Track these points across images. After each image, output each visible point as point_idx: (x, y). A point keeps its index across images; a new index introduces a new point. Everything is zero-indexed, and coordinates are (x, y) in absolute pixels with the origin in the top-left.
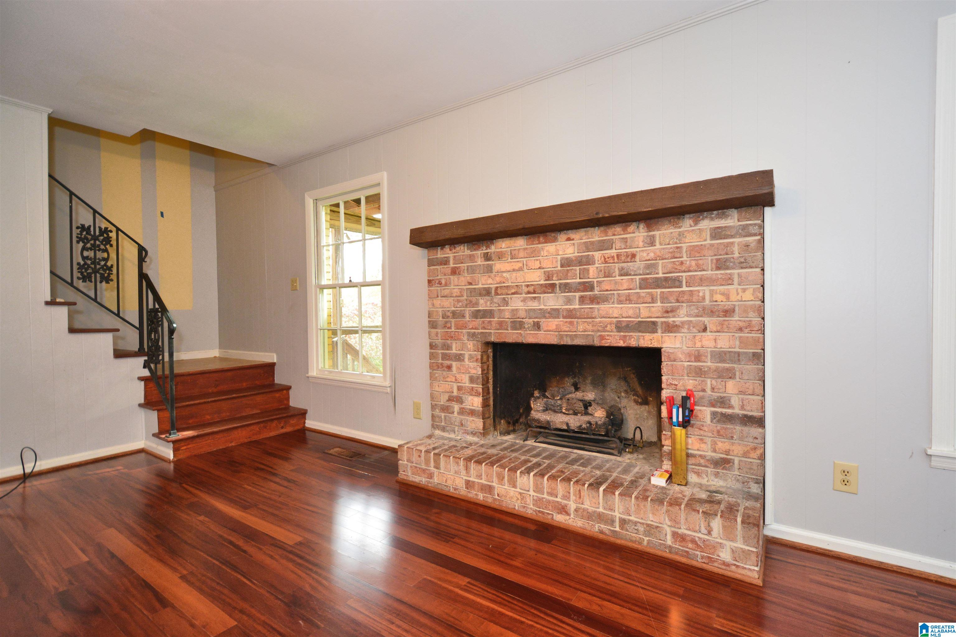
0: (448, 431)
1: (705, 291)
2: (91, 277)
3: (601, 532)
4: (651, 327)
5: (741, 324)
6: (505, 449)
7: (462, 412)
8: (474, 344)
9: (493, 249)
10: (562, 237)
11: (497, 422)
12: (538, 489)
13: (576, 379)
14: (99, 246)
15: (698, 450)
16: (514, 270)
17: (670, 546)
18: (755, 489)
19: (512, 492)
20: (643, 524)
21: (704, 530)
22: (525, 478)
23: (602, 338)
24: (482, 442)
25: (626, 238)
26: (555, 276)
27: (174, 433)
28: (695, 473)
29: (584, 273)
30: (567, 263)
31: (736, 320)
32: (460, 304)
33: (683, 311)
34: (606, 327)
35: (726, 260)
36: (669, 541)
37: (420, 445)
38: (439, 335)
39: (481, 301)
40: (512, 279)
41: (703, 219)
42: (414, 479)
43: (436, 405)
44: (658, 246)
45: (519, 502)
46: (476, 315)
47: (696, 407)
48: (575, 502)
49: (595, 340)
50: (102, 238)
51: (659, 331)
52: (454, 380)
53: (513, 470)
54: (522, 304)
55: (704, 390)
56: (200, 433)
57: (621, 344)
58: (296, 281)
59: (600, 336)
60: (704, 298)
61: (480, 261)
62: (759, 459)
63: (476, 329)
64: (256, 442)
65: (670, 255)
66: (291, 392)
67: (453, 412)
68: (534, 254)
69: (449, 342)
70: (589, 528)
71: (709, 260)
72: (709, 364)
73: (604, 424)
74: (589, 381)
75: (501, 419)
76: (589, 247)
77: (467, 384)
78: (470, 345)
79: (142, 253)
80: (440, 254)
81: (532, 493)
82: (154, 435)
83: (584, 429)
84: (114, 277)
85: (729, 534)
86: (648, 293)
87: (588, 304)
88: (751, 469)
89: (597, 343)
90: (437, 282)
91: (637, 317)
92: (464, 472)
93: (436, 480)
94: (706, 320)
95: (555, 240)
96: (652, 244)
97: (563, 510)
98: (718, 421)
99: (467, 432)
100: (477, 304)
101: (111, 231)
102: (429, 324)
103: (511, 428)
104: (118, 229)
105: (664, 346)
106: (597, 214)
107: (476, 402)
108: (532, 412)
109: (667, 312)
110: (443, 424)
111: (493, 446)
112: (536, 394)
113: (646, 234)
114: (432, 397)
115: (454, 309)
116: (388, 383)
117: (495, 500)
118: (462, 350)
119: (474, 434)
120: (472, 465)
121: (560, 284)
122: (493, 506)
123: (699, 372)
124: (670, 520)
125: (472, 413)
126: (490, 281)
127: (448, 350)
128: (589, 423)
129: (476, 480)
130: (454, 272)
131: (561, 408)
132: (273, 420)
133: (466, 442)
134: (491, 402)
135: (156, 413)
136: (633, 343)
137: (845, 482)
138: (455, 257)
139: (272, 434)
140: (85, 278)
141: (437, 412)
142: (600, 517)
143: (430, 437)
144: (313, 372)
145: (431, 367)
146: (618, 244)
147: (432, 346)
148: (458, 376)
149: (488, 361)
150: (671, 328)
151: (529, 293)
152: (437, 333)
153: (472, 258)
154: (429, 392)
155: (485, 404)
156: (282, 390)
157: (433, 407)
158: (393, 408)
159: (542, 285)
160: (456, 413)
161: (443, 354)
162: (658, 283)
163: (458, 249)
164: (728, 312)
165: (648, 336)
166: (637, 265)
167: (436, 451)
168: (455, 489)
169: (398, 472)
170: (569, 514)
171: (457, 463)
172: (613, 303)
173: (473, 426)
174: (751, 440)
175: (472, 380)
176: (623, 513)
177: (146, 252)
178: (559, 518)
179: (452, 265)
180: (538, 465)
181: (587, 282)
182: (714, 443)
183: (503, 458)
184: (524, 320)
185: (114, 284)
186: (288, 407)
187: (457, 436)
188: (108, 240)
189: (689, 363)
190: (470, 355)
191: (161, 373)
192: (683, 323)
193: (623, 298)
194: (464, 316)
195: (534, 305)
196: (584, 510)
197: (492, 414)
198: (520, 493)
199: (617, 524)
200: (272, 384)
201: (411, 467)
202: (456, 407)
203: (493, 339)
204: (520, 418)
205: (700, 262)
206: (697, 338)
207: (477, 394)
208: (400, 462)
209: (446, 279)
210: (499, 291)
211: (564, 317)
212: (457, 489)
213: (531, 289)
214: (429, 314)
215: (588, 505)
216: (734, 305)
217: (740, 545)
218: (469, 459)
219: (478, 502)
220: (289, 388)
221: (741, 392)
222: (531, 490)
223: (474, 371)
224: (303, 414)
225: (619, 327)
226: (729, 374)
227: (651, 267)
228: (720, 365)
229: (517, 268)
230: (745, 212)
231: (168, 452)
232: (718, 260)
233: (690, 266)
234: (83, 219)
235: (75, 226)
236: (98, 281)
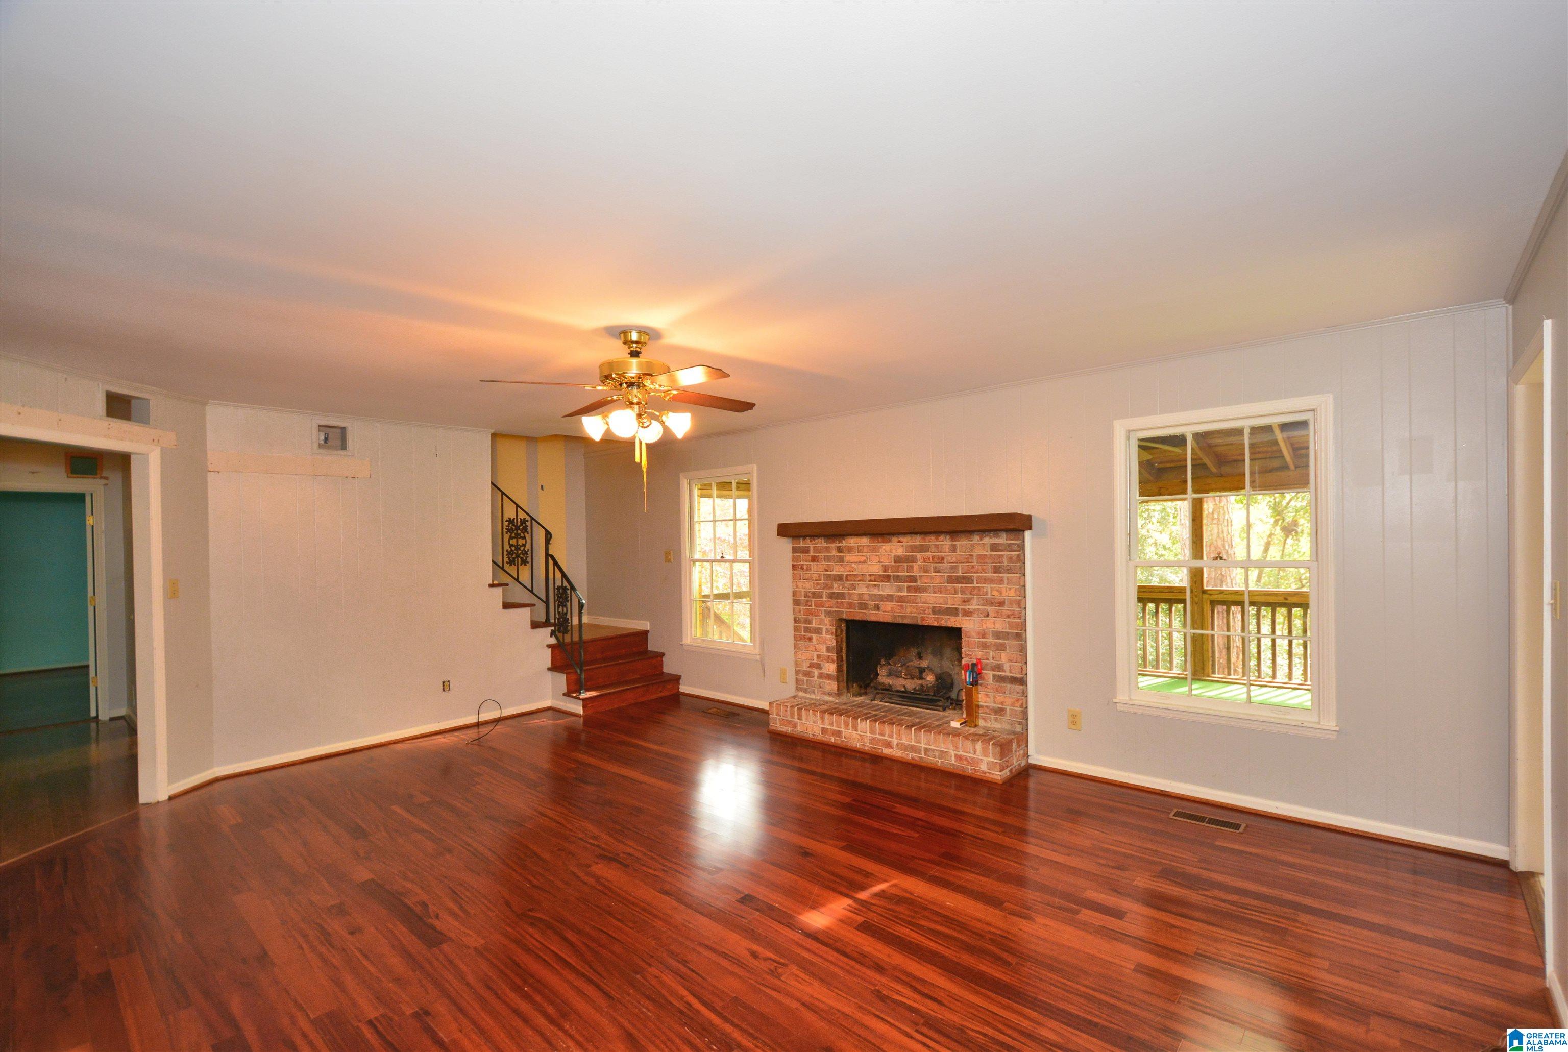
0: (809, 692)
1: (988, 587)
2: (514, 561)
3: (913, 759)
4: (954, 612)
5: (1009, 613)
6: (854, 706)
7: (821, 676)
8: (829, 620)
9: (844, 544)
10: (895, 539)
11: (850, 685)
12: (872, 731)
13: (920, 650)
14: (520, 534)
15: (985, 702)
16: (860, 562)
17: (953, 764)
18: (1018, 728)
19: (855, 735)
20: (938, 750)
21: (972, 752)
22: (864, 723)
23: (923, 619)
24: (837, 701)
25: (938, 545)
26: (890, 569)
27: (583, 693)
28: (983, 719)
29: (910, 569)
30: (898, 559)
31: (1005, 609)
32: (819, 586)
33: (974, 602)
34: (926, 610)
35: (1000, 567)
36: (953, 761)
37: (786, 702)
38: (802, 612)
39: (835, 586)
40: (859, 569)
41: (985, 537)
42: (782, 730)
43: (799, 670)
44: (959, 553)
45: (859, 741)
46: (831, 596)
47: (983, 671)
48: (897, 738)
49: (919, 620)
50: (521, 527)
51: (960, 615)
52: (814, 650)
53: (855, 718)
54: (865, 589)
55: (988, 659)
56: (602, 693)
57: (935, 624)
58: (670, 554)
59: (922, 617)
60: (987, 593)
61: (834, 553)
62: (1021, 707)
63: (831, 607)
64: (642, 703)
65: (966, 560)
66: (664, 659)
67: (814, 677)
68: (875, 550)
69: (810, 617)
70: (905, 757)
71: (990, 565)
72: (990, 640)
73: (933, 686)
74: (929, 651)
75: (854, 682)
76: (913, 548)
77: (824, 653)
78: (827, 620)
79: (548, 536)
80: (802, 544)
81: (868, 734)
82: (564, 694)
83: (918, 690)
84: (529, 560)
85: (985, 754)
86: (953, 587)
87: (913, 593)
88: (1016, 715)
89: (920, 623)
90: (800, 566)
91: (946, 604)
92: (820, 722)
93: (799, 729)
94: (988, 608)
95: (890, 541)
96: (954, 550)
97: (889, 745)
98: (997, 681)
99: (824, 693)
100: (832, 587)
101: (528, 521)
102: (794, 602)
103: (863, 691)
104: (532, 519)
105: (963, 626)
106: (914, 529)
107: (831, 668)
108: (879, 677)
109: (964, 602)
110: (805, 686)
111: (845, 704)
112: (883, 662)
113: (951, 543)
114: (796, 664)
115: (813, 590)
116: (757, 651)
117: (843, 741)
118: (820, 625)
119: (830, 694)
120: (826, 716)
121: (894, 576)
122: (841, 746)
123: (985, 646)
124: (953, 746)
125: (829, 677)
126: (842, 569)
127: (809, 624)
128: (922, 686)
129: (829, 727)
130: (814, 559)
131: (901, 673)
132: (652, 684)
133: (823, 701)
134: (845, 668)
135: (565, 676)
136: (943, 624)
137: (1074, 723)
138: (814, 547)
139: (654, 697)
140: (511, 562)
141: (800, 677)
142: (913, 749)
143: (794, 697)
144: (687, 640)
145: (795, 638)
146: (932, 549)
147: (796, 621)
148: (817, 646)
149: (842, 634)
150: (967, 613)
151: (871, 581)
152: (800, 610)
153: (828, 549)
154: (793, 659)
155: (839, 669)
156: (657, 657)
157: (797, 672)
158: (762, 674)
159: (880, 575)
160: (816, 678)
161: (805, 627)
162: (959, 580)
163: (817, 541)
164: (1001, 604)
165: (953, 619)
166: (945, 565)
167: (799, 707)
168: (814, 735)
169: (769, 724)
170: (893, 748)
171: (815, 715)
172: (930, 593)
173: (830, 687)
174: (1015, 694)
175: (828, 650)
176: (926, 744)
177: (551, 537)
178: (886, 751)
179: (812, 554)
180: (876, 715)
181: (912, 576)
182: (995, 697)
183: (850, 711)
184: (868, 602)
185: (529, 565)
186: (662, 673)
187: (817, 696)
188: (525, 529)
189: (978, 639)
190: (827, 629)
191: (570, 640)
192: (975, 610)
193: (937, 590)
194: (821, 597)
195: (875, 591)
196: (902, 744)
197: (845, 679)
198: (860, 735)
199: (923, 752)
200: (646, 651)
201: (779, 719)
202: (816, 672)
203: (844, 617)
204: (870, 683)
205: (984, 567)
206: (984, 621)
207: (833, 662)
208: (771, 716)
209: (807, 565)
210: (849, 578)
211: (897, 602)
212: (815, 735)
213: (873, 578)
214: (793, 593)
215: (904, 741)
216: (1005, 599)
217: (991, 759)
218: (824, 712)
219: (830, 743)
220: (663, 655)
221: (1010, 661)
222: (868, 733)
223: (830, 643)
224: (677, 679)
225: (935, 611)
226: (1001, 648)
227: (954, 568)
228: (997, 641)
229: (862, 561)
230: (1012, 535)
231: (579, 709)
232: (995, 566)
233: (978, 569)
234: (510, 513)
235: (505, 520)
236: (519, 564)
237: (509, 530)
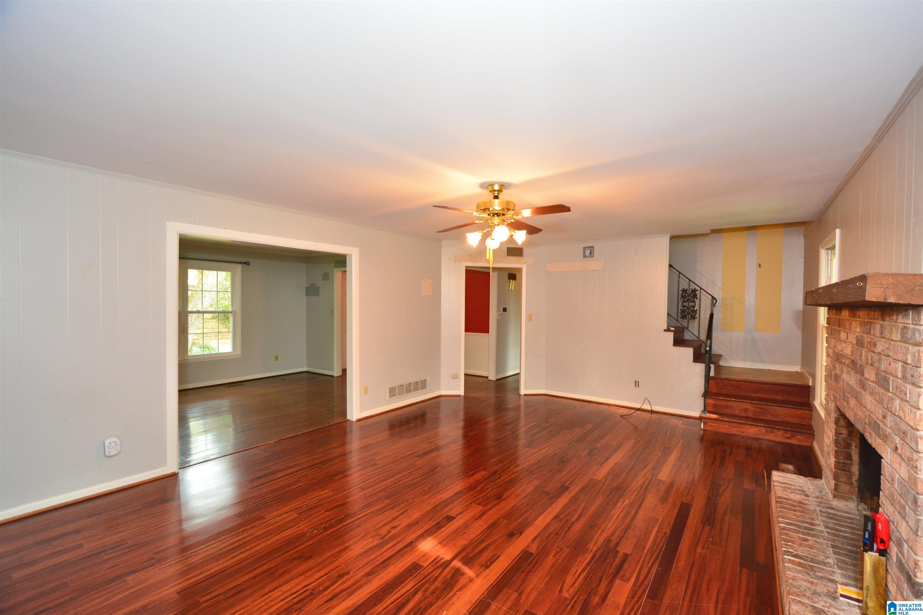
2: (686, 317)
8: (834, 405)
9: (841, 316)
14: (687, 309)
16: (845, 340)
23: (865, 429)
27: (705, 413)
30: (857, 341)
32: (832, 364)
39: (837, 366)
40: (844, 349)
46: (835, 377)
50: (692, 295)
54: (845, 375)
56: (722, 419)
59: (864, 426)
63: (834, 391)
66: (813, 414)
69: (829, 398)
77: (831, 442)
79: (714, 300)
84: (697, 316)
87: (861, 389)
100: (835, 368)
101: (697, 290)
104: (701, 288)
107: (833, 462)
109: (883, 417)
115: (830, 368)
118: (831, 409)
119: (831, 492)
123: (892, 498)
126: (839, 347)
140: (684, 317)
151: (847, 366)
153: (835, 322)
155: (840, 468)
156: (805, 409)
159: (851, 359)
172: (868, 393)
175: (833, 440)
177: (716, 300)
184: (845, 392)
186: (807, 425)
188: (695, 296)
190: (833, 415)
193: (871, 391)
194: (832, 377)
195: (848, 379)
203: (838, 405)
209: (829, 338)
210: (841, 359)
211: (855, 398)
213: (848, 362)
220: (811, 410)
223: (833, 432)
224: (810, 434)
225: (869, 422)
229: (846, 338)
234: (684, 285)
235: (680, 290)
236: (689, 319)
237: (682, 297)
